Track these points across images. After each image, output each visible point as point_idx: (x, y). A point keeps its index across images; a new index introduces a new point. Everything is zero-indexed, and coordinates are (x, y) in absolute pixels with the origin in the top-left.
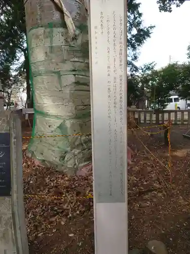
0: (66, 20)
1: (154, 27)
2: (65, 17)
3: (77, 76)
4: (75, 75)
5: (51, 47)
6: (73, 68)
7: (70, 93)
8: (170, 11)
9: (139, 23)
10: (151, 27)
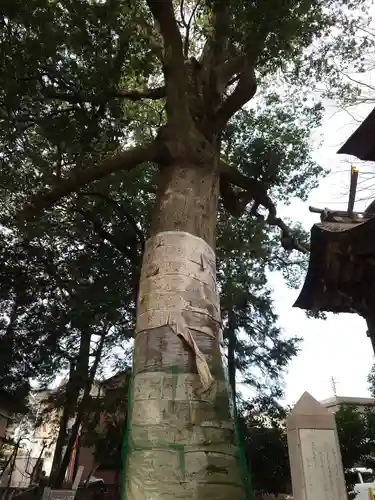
0: (198, 364)
1: (302, 339)
2: (198, 360)
3: (210, 454)
4: (206, 452)
5: (173, 403)
6: (204, 440)
7: (199, 488)
8: (325, 319)
9: (276, 332)
10: (296, 340)
